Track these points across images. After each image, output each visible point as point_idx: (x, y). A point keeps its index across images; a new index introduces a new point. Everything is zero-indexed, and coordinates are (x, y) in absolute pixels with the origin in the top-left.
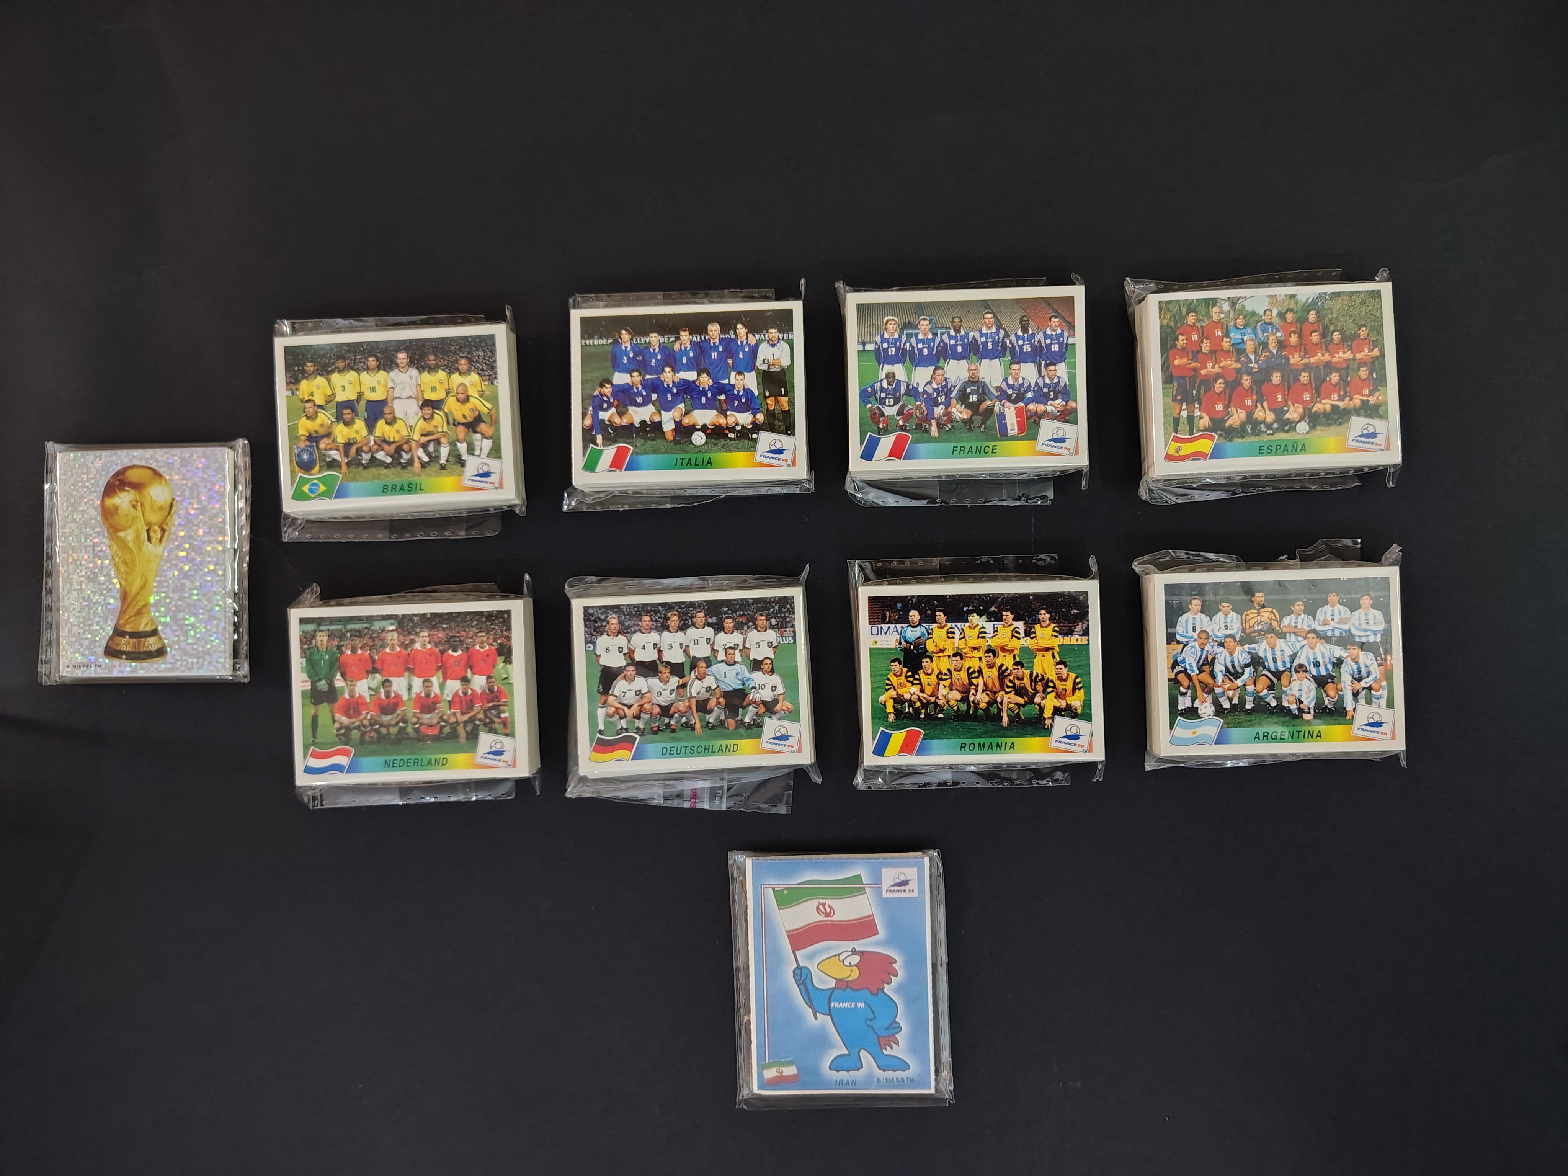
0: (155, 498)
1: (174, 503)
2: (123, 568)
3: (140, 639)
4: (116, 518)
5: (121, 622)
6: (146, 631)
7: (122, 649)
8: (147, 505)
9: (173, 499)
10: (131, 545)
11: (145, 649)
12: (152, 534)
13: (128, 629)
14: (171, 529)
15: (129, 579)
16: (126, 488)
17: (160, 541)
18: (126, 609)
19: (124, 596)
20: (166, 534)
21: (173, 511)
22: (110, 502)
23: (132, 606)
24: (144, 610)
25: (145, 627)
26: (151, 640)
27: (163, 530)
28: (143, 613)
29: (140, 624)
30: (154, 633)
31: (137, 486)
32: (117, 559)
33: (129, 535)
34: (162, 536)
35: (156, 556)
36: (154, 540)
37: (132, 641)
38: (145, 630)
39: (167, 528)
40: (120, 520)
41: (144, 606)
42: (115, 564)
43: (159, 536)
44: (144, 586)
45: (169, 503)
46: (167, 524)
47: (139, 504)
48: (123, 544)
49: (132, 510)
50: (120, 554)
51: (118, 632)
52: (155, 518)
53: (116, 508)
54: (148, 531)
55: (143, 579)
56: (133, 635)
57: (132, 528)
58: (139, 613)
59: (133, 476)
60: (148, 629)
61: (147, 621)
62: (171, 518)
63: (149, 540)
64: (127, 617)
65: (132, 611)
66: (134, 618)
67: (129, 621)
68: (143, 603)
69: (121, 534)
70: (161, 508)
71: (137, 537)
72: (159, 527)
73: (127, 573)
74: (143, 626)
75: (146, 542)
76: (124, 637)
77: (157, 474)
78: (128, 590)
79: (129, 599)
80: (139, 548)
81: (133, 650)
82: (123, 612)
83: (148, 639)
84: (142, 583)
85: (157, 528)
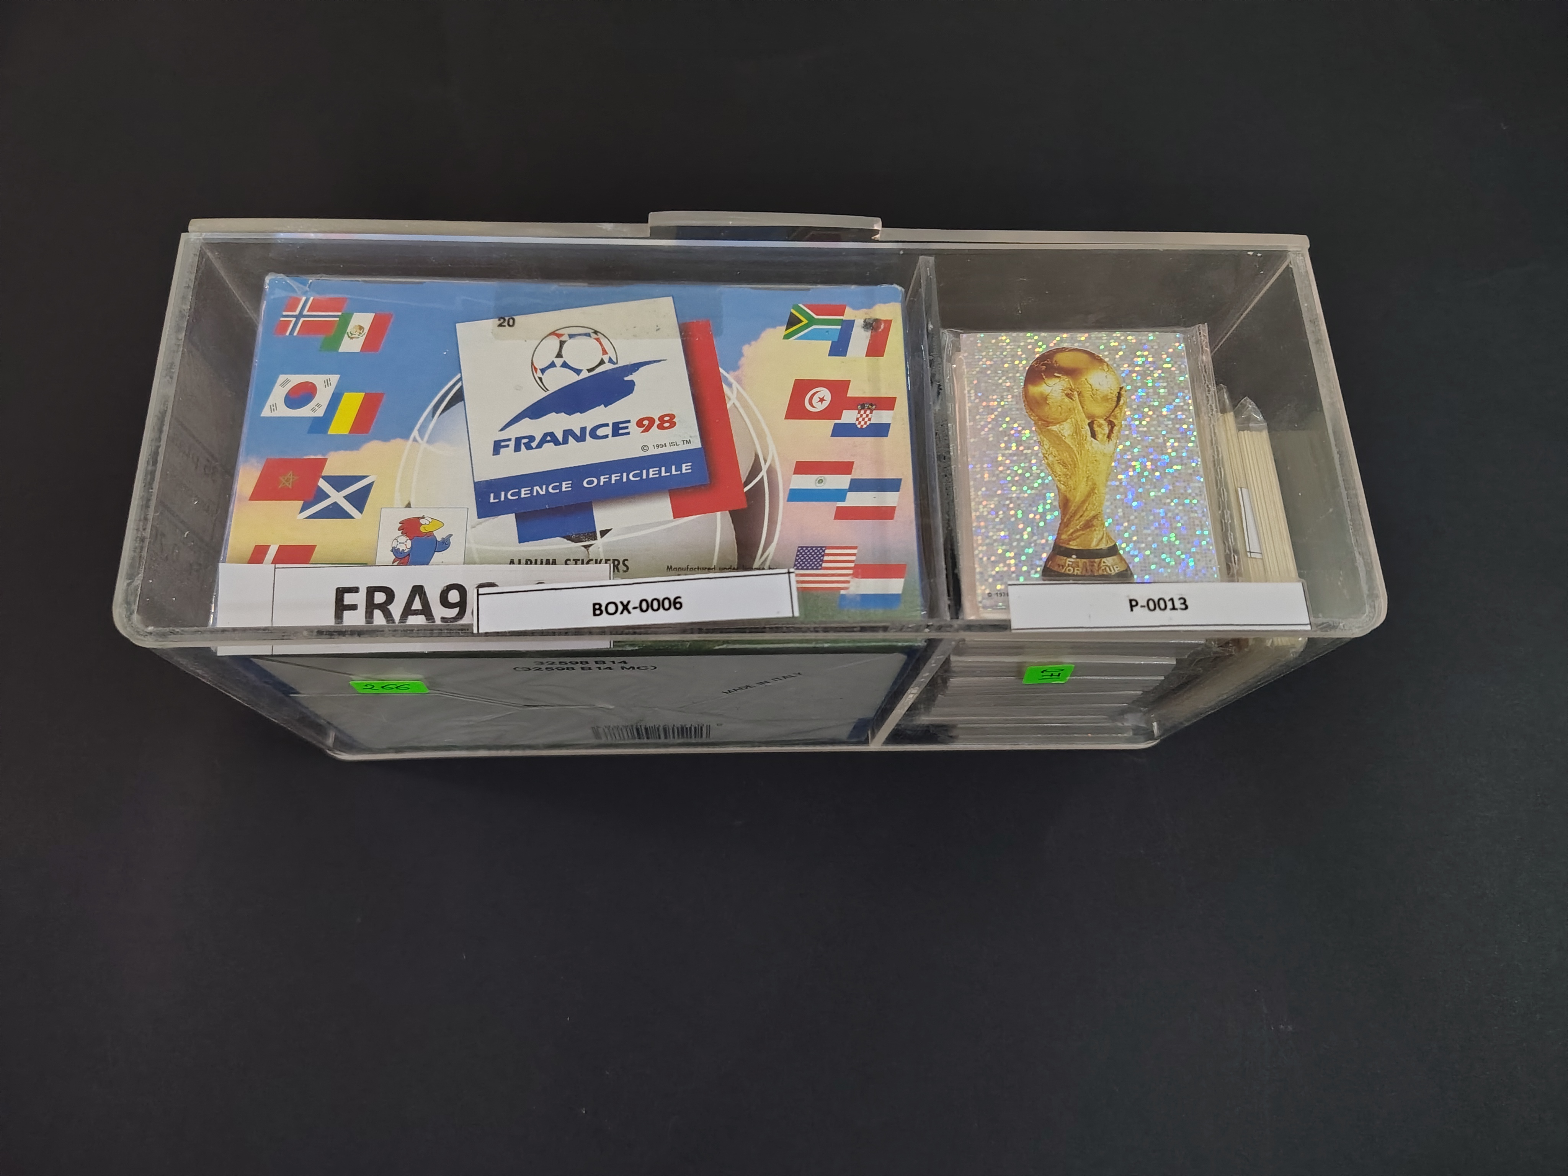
0: (1096, 386)
1: (1123, 392)
2: (1059, 469)
3: (1092, 560)
4: (1047, 408)
5: (1064, 537)
6: (1101, 549)
7: (1067, 572)
8: (1087, 394)
9: (1121, 388)
10: (1068, 441)
11: (1100, 572)
12: (1096, 428)
13: (1073, 545)
14: (1119, 422)
15: (1071, 483)
16: (1056, 374)
17: (1109, 437)
18: (1069, 520)
19: (1065, 504)
20: (1116, 428)
21: (1121, 402)
22: (1036, 390)
23: (1077, 517)
24: (1095, 522)
25: (1098, 545)
26: (1109, 561)
27: (1112, 425)
28: (1093, 526)
29: (1092, 539)
30: (1113, 551)
31: (1071, 372)
32: (1051, 458)
33: (1066, 429)
34: (1111, 431)
35: (1105, 455)
36: (1100, 436)
37: (1081, 562)
38: (1098, 548)
39: (1116, 422)
40: (1051, 411)
41: (1094, 517)
42: (1048, 464)
43: (1107, 431)
44: (1092, 492)
45: (1116, 393)
46: (1116, 417)
47: (1075, 393)
48: (1058, 440)
49: (1067, 400)
50: (1055, 452)
51: (1060, 550)
52: (1099, 410)
53: (1045, 398)
54: (1091, 425)
55: (1090, 483)
56: (1081, 554)
57: (1069, 421)
58: (1088, 525)
59: (1063, 360)
60: (1103, 546)
61: (1100, 536)
62: (1121, 410)
63: (1094, 435)
64: (1072, 531)
65: (1078, 523)
66: (1081, 532)
67: (1074, 536)
68: (1093, 513)
69: (1054, 428)
70: (1105, 399)
71: (1077, 431)
72: (1105, 420)
73: (1066, 475)
74: (1096, 541)
75: (1089, 438)
76: (1070, 557)
77: (1095, 359)
78: (1068, 495)
79: (1072, 509)
80: (1081, 444)
81: (1084, 573)
82: (1064, 524)
83: (1104, 560)
84: (1088, 489)
85: (1102, 421)
